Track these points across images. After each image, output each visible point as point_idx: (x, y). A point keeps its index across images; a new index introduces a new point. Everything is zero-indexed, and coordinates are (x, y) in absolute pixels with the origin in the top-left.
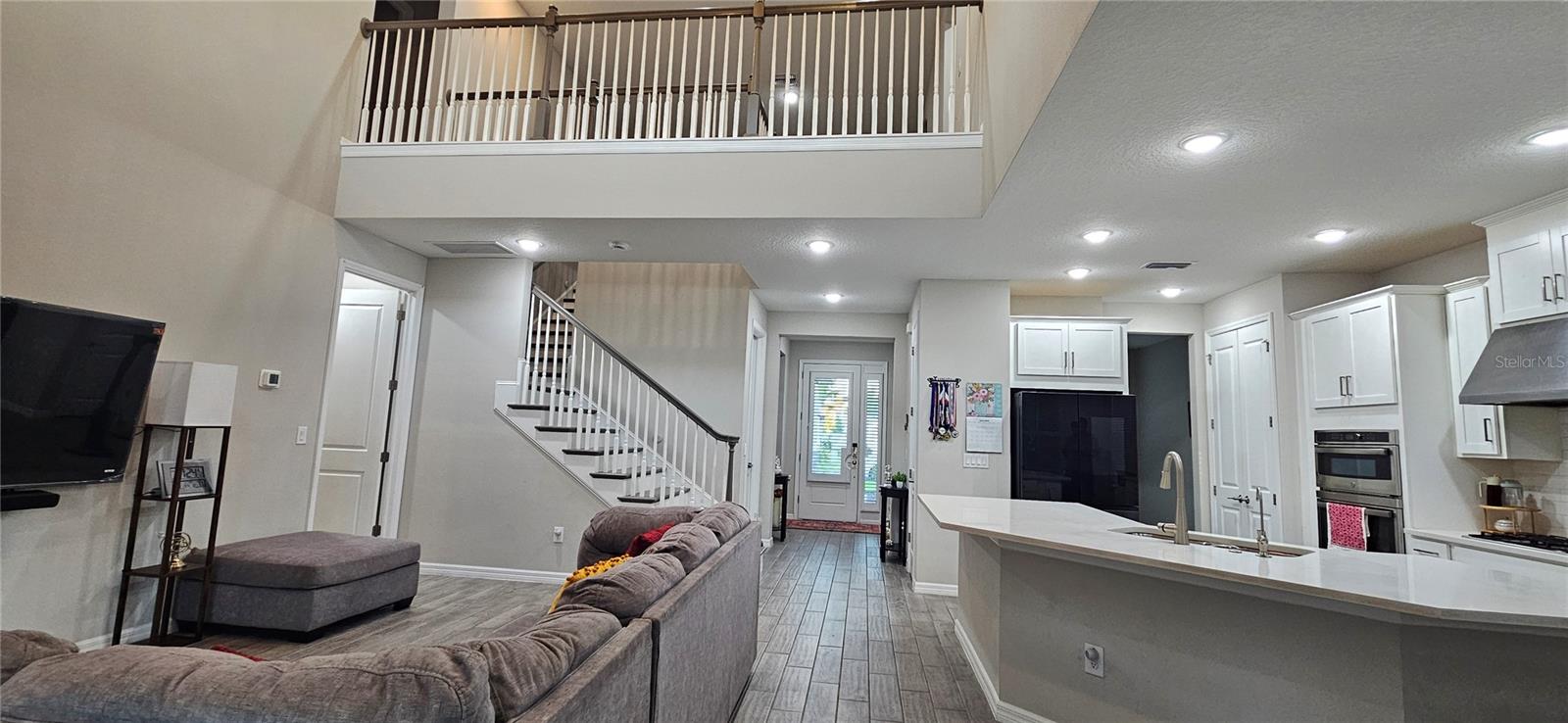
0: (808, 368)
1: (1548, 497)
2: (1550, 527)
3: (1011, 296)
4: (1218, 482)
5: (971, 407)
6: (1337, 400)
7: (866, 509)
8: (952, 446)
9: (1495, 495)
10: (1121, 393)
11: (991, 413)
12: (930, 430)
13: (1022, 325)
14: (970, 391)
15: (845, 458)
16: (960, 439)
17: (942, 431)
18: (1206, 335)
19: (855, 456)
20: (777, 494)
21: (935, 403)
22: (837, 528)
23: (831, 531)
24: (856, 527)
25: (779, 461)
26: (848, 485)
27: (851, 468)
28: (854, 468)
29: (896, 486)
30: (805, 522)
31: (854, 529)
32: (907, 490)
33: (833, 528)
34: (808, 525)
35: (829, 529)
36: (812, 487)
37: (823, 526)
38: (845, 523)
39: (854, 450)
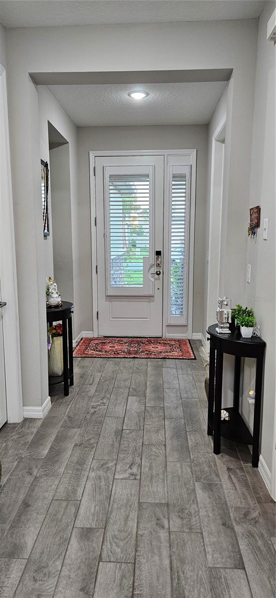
0: (101, 162)
7: (173, 323)
15: (147, 269)
19: (158, 265)
20: (53, 333)
22: (142, 352)
23: (134, 358)
24: (162, 348)
25: (56, 287)
26: (152, 298)
27: (155, 279)
28: (159, 279)
29: (239, 334)
30: (104, 343)
31: (161, 352)
32: (263, 345)
33: (136, 353)
34: (108, 347)
35: (131, 356)
36: (113, 302)
37: (125, 348)
38: (151, 340)
39: (157, 259)
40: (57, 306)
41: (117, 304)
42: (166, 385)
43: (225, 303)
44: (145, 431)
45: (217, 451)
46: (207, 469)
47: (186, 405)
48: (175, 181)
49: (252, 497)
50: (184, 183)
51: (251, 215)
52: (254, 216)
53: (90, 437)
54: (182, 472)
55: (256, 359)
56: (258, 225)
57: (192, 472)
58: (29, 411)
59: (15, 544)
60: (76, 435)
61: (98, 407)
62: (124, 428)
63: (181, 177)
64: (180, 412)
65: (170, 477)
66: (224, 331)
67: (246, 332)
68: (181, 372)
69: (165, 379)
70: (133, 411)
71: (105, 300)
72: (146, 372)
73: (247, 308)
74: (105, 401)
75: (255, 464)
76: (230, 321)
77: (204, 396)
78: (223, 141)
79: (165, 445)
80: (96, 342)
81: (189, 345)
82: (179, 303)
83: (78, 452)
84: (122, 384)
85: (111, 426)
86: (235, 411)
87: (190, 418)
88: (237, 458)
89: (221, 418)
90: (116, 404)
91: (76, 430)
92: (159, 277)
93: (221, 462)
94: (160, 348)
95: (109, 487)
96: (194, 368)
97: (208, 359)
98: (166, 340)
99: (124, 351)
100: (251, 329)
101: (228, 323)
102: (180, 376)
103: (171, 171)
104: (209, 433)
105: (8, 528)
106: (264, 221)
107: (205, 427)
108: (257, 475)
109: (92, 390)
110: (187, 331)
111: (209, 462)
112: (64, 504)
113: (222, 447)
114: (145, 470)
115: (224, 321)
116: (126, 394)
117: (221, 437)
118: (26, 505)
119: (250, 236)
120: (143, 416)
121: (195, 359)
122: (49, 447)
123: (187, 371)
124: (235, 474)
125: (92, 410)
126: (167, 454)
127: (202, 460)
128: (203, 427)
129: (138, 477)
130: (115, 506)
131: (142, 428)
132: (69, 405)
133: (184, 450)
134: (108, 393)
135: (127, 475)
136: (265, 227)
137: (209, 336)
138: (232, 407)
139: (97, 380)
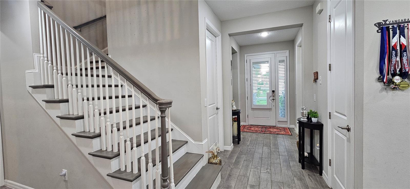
0: (248, 58)
7: (281, 120)
12: (380, 79)
15: (269, 97)
17: (397, 79)
19: (273, 96)
20: (234, 120)
22: (267, 131)
23: (264, 133)
24: (276, 130)
25: (235, 104)
26: (271, 110)
27: (272, 102)
28: (274, 102)
29: (311, 121)
30: (251, 127)
31: (276, 132)
32: (322, 125)
33: (265, 131)
34: (253, 129)
35: (263, 132)
36: (254, 111)
37: (260, 129)
38: (270, 127)
39: (273, 94)
40: (235, 111)
41: (256, 112)
42: (279, 144)
43: (305, 109)
44: (271, 158)
45: (303, 168)
46: (299, 173)
47: (288, 151)
48: (280, 63)
49: (319, 185)
50: (284, 63)
51: (314, 75)
52: (316, 75)
53: (249, 158)
54: (288, 173)
55: (319, 131)
56: (317, 79)
57: (292, 174)
58: (225, 147)
59: (228, 185)
60: (244, 157)
61: (252, 149)
62: (263, 157)
63: (283, 61)
64: (286, 154)
65: (283, 174)
66: (305, 120)
67: (314, 120)
68: (285, 140)
69: (279, 142)
70: (266, 152)
71: (251, 110)
72: (270, 139)
73: (314, 111)
74: (254, 147)
75: (321, 174)
76: (307, 116)
77: (297, 149)
78: (301, 46)
79: (280, 164)
80: (247, 127)
81: (288, 130)
82: (283, 113)
83: (245, 162)
84: (260, 142)
85: (257, 156)
86: (311, 154)
87: (291, 156)
88: (313, 172)
89: (304, 155)
90: (259, 148)
91: (243, 156)
92: (274, 101)
93: (305, 173)
94: (275, 130)
95: (259, 174)
96: (291, 139)
97: (298, 133)
98: (278, 127)
99: (260, 131)
100: (316, 119)
101: (306, 116)
102: (285, 141)
103: (278, 59)
104: (300, 162)
105: (225, 181)
106: (320, 77)
107: (298, 160)
108: (322, 178)
109: (248, 143)
110: (287, 124)
111: (300, 171)
112: (243, 177)
113: (305, 167)
114: (273, 171)
115: (304, 116)
116: (262, 146)
117: (305, 162)
118: (230, 175)
119: (314, 83)
120: (270, 153)
121: (292, 135)
122: (235, 160)
123: (288, 139)
124: (312, 177)
125: (249, 150)
126: (281, 167)
127: (297, 170)
128: (296, 160)
129: (270, 173)
130: (262, 180)
131: (270, 157)
132: (240, 147)
133: (289, 167)
134: (254, 145)
135: (265, 172)
136: (320, 79)
137: (298, 122)
138: (310, 152)
139: (250, 140)
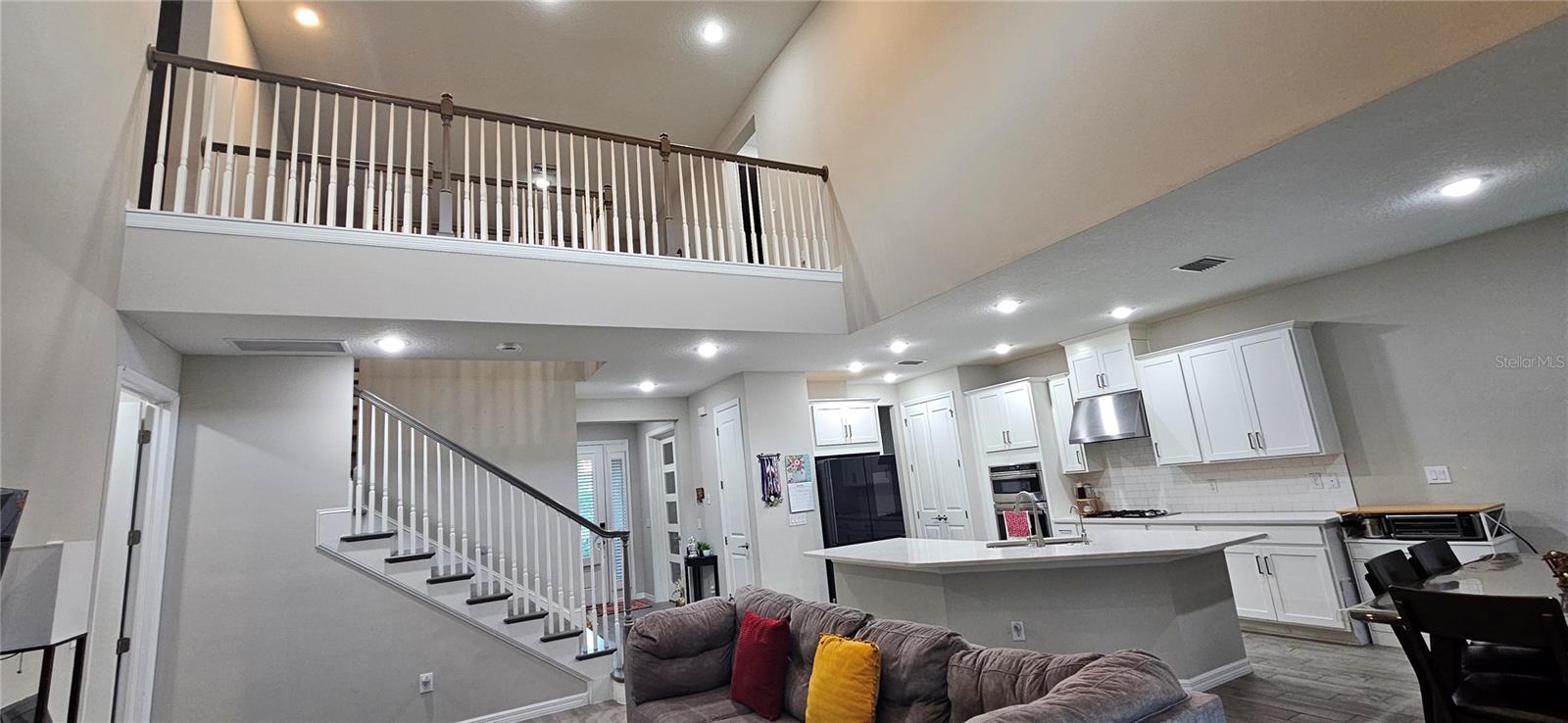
1: (1100, 490)
2: (1103, 506)
3: (807, 382)
4: (920, 508)
5: (790, 475)
6: (1002, 446)
8: (780, 510)
9: (1081, 493)
10: (878, 453)
11: (804, 479)
12: (764, 499)
13: (816, 406)
14: (788, 463)
16: (784, 505)
17: (772, 498)
18: (902, 407)
21: (765, 477)
52: (700, 492)
56: (703, 497)
103: (609, 456)
106: (707, 495)
